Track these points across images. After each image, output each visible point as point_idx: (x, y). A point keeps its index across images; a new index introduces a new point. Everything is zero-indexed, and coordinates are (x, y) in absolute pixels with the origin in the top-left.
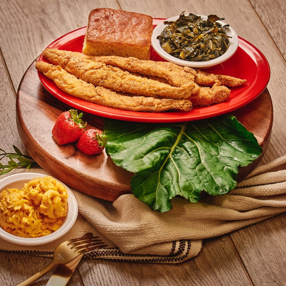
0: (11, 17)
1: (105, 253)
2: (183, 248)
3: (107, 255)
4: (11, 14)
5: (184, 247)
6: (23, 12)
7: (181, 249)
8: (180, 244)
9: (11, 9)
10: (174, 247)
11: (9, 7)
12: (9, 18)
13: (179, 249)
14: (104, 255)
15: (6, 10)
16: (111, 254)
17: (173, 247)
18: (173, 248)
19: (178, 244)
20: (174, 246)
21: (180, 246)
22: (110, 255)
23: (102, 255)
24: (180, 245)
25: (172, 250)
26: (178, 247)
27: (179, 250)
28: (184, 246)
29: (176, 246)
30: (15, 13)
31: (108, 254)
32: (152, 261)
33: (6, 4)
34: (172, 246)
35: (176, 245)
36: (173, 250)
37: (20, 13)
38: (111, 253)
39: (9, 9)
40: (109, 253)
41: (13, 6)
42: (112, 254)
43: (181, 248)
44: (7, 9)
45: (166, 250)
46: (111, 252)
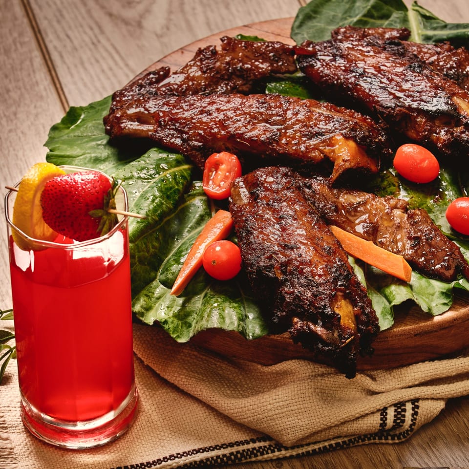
0: (102, 77)
1: (258, 451)
2: (402, 418)
3: (262, 454)
4: (103, 71)
5: (404, 416)
6: (127, 65)
7: (398, 421)
8: (396, 411)
9: (101, 61)
10: (384, 419)
11: (98, 56)
12: (99, 79)
13: (395, 421)
14: (256, 456)
15: (91, 64)
16: (269, 451)
17: (381, 419)
18: (382, 422)
19: (391, 413)
20: (384, 417)
21: (395, 416)
22: (267, 453)
23: (253, 456)
24: (396, 413)
25: (381, 425)
26: (393, 418)
27: (394, 424)
28: (403, 413)
29: (388, 417)
30: (111, 69)
31: (265, 452)
32: (349, 444)
33: (90, 50)
34: (379, 419)
35: (386, 414)
36: (383, 424)
37: (121, 68)
38: (268, 449)
39: (97, 61)
40: (266, 449)
41: (105, 54)
42: (271, 449)
43: (399, 419)
44: (93, 61)
45: (369, 426)
46: (268, 447)
